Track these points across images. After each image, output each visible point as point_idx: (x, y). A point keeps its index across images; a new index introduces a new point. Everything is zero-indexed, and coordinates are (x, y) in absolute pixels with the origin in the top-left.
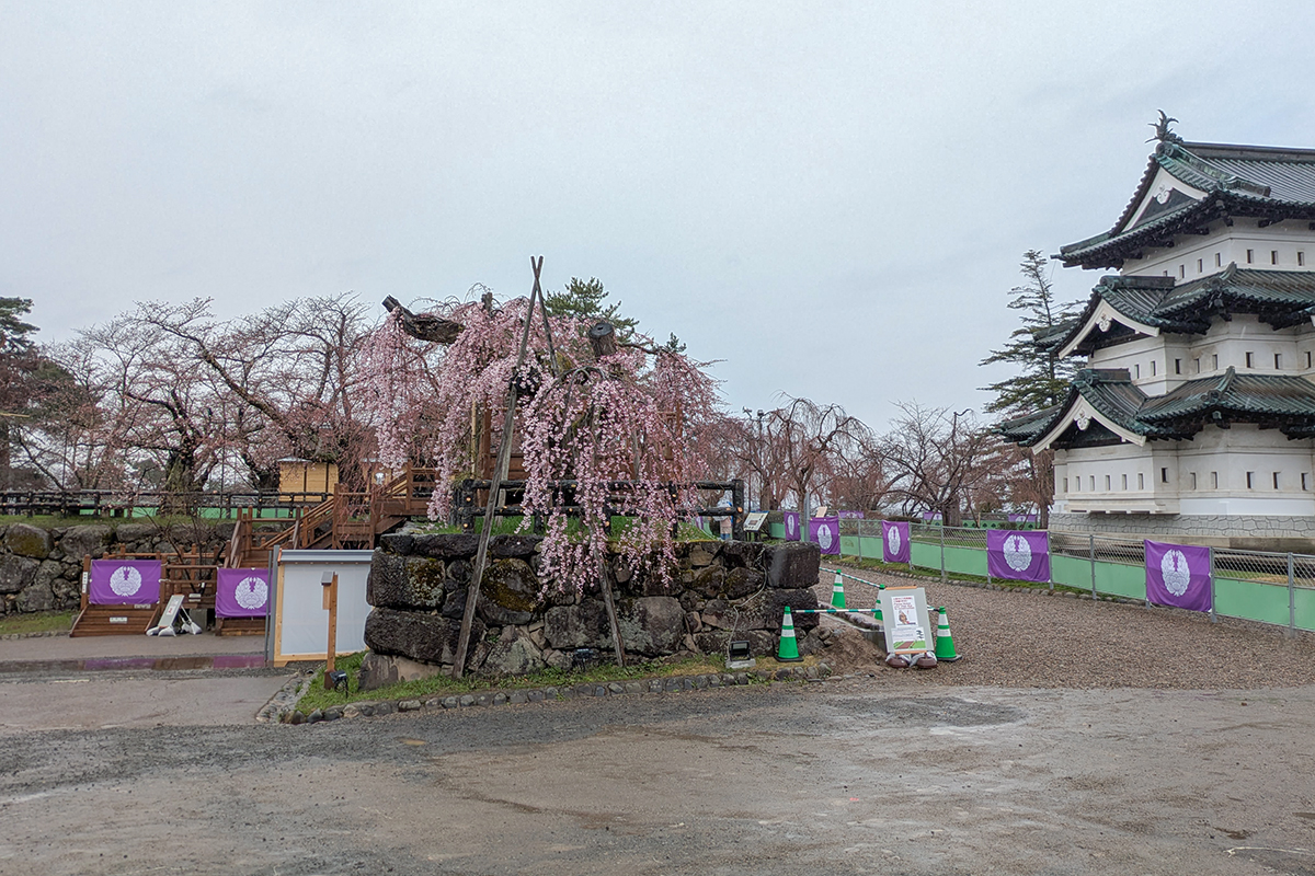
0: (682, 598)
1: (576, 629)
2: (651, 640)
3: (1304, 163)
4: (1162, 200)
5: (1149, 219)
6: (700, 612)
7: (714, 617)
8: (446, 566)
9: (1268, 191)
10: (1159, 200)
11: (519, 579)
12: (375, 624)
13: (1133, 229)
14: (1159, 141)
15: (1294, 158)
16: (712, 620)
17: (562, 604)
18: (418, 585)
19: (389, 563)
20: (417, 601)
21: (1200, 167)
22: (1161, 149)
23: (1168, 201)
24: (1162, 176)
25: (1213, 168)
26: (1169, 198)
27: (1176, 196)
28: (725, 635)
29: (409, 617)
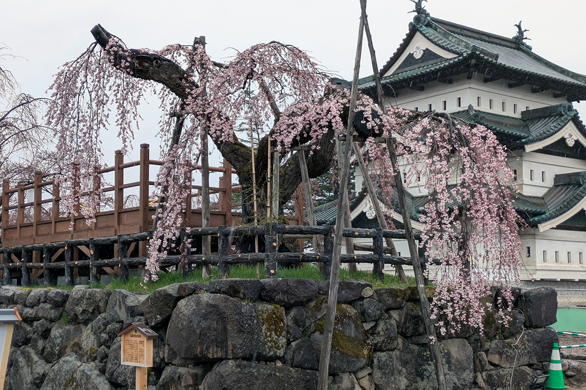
0: (472, 339)
1: (400, 372)
2: (456, 381)
3: (492, 43)
4: (418, 56)
5: (407, 69)
6: (487, 351)
7: (497, 356)
8: (287, 314)
9: (497, 57)
10: (414, 55)
11: (353, 326)
12: (234, 378)
13: (393, 75)
14: (416, 14)
15: (487, 38)
16: (495, 359)
17: (388, 350)
18: (268, 334)
19: (243, 311)
20: (270, 351)
21: (445, 35)
22: (417, 19)
23: (422, 57)
24: (418, 38)
25: (456, 37)
26: (423, 55)
27: (428, 54)
28: (506, 371)
29: (265, 369)
